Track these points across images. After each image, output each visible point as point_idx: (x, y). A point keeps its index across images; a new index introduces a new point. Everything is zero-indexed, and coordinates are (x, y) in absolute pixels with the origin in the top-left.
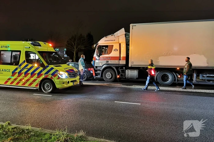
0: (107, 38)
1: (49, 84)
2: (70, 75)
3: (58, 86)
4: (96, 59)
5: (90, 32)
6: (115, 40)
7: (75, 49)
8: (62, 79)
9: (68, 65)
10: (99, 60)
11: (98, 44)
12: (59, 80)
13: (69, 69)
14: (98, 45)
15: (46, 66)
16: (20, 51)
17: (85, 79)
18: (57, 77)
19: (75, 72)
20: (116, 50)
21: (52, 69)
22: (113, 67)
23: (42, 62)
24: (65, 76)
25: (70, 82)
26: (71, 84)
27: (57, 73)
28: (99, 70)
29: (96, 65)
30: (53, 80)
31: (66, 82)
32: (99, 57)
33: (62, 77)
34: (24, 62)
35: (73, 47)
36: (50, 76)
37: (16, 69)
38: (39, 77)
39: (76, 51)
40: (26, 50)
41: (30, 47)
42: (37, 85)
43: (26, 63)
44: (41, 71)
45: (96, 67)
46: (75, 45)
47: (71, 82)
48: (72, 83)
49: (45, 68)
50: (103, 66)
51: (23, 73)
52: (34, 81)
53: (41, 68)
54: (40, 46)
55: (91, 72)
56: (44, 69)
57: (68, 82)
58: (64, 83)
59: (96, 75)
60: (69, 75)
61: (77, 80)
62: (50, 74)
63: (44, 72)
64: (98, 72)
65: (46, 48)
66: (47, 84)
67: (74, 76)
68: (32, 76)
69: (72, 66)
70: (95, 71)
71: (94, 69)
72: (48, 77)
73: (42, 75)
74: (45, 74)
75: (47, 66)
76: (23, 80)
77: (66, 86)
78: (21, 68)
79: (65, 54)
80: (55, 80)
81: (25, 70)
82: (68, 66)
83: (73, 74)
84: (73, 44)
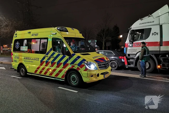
0: (143, 20)
1: (75, 76)
2: (100, 65)
3: (85, 80)
4: (129, 46)
5: (116, 24)
6: (153, 22)
7: (104, 40)
8: (90, 71)
9: (98, 53)
10: (132, 46)
11: (131, 28)
12: (86, 72)
13: (99, 58)
14: (131, 30)
15: (72, 54)
16: (47, 39)
17: (116, 68)
18: (84, 68)
19: (106, 62)
20: (155, 33)
21: (79, 57)
22: (152, 55)
23: (68, 50)
24: (94, 67)
25: (100, 75)
26: (101, 77)
27: (84, 63)
28: (133, 58)
29: (128, 53)
30: (79, 71)
31: (95, 75)
32: (132, 43)
33: (90, 68)
34: (51, 50)
35: (102, 38)
36: (76, 67)
37: (44, 58)
38: (65, 67)
39: (105, 41)
40: (52, 36)
41: (56, 33)
42: (63, 77)
43: (52, 52)
44: (67, 61)
45: (129, 55)
46: (104, 36)
47: (102, 74)
48: (103, 76)
49: (71, 56)
50: (137, 53)
51: (50, 62)
52: (60, 71)
53: (67, 57)
54: (67, 31)
55: (123, 60)
56: (70, 58)
57: (98, 75)
58: (92, 76)
59: (129, 64)
60: (98, 65)
61: (108, 72)
62: (76, 64)
63: (69, 62)
64: (131, 60)
65: (74, 34)
66: (73, 76)
67: (105, 67)
68: (58, 66)
69: (102, 54)
70: (128, 59)
71: (126, 57)
72: (74, 68)
73: (68, 65)
74: (71, 64)
75: (74, 55)
76: (50, 70)
77: (94, 79)
78: (49, 57)
79: (95, 45)
80: (82, 71)
81: (52, 59)
82: (97, 55)
83: (104, 64)
84: (102, 36)
